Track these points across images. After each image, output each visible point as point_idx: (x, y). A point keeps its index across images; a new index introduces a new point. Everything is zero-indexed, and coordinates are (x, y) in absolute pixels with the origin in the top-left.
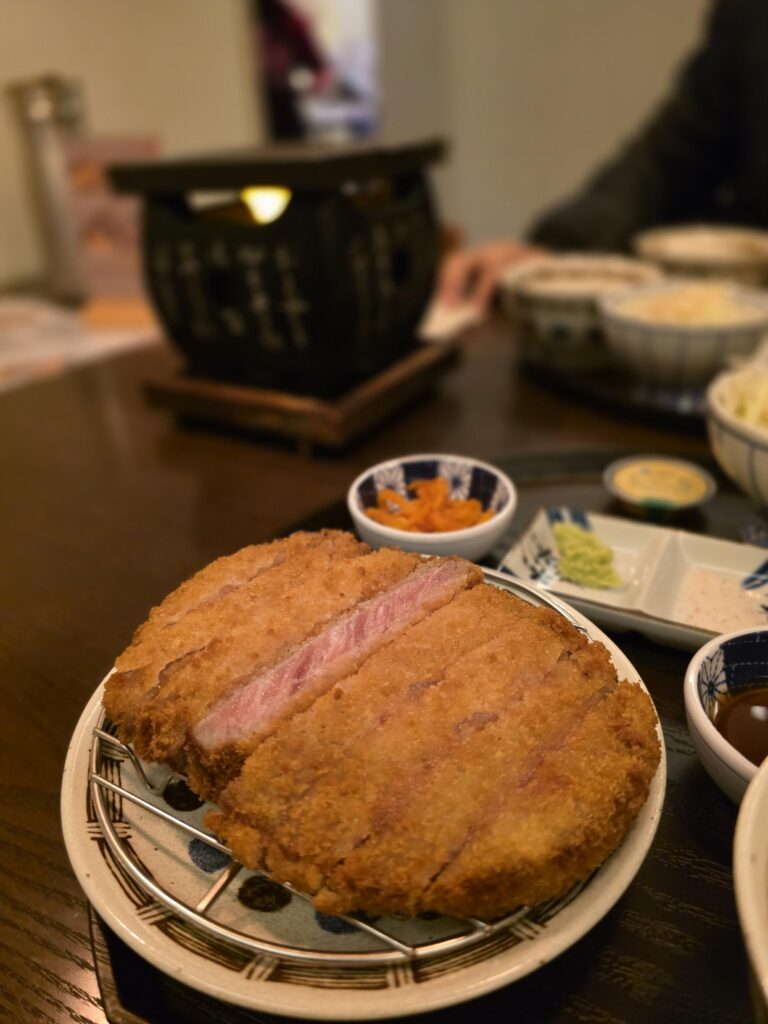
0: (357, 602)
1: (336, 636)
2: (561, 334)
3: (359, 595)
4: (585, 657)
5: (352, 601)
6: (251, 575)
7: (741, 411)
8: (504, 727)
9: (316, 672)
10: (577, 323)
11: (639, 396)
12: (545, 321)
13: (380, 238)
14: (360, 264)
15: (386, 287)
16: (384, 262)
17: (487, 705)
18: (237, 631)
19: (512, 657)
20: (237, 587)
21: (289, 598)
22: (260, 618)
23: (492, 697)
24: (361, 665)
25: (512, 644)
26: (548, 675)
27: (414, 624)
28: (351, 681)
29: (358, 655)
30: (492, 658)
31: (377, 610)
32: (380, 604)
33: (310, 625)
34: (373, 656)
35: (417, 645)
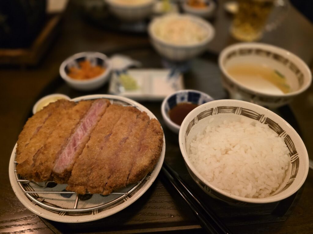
0: (80, 120)
1: (79, 131)
3: (79, 118)
4: (142, 116)
5: (78, 120)
6: (43, 122)
8: (131, 139)
9: (79, 143)
17: (125, 136)
18: (50, 140)
19: (126, 122)
20: (41, 127)
21: (60, 126)
22: (55, 134)
23: (125, 133)
24: (90, 137)
25: (125, 119)
26: (135, 123)
27: (99, 121)
28: (89, 142)
29: (88, 135)
30: (122, 124)
31: (87, 121)
32: (87, 119)
33: (70, 131)
34: (92, 134)
35: (102, 127)
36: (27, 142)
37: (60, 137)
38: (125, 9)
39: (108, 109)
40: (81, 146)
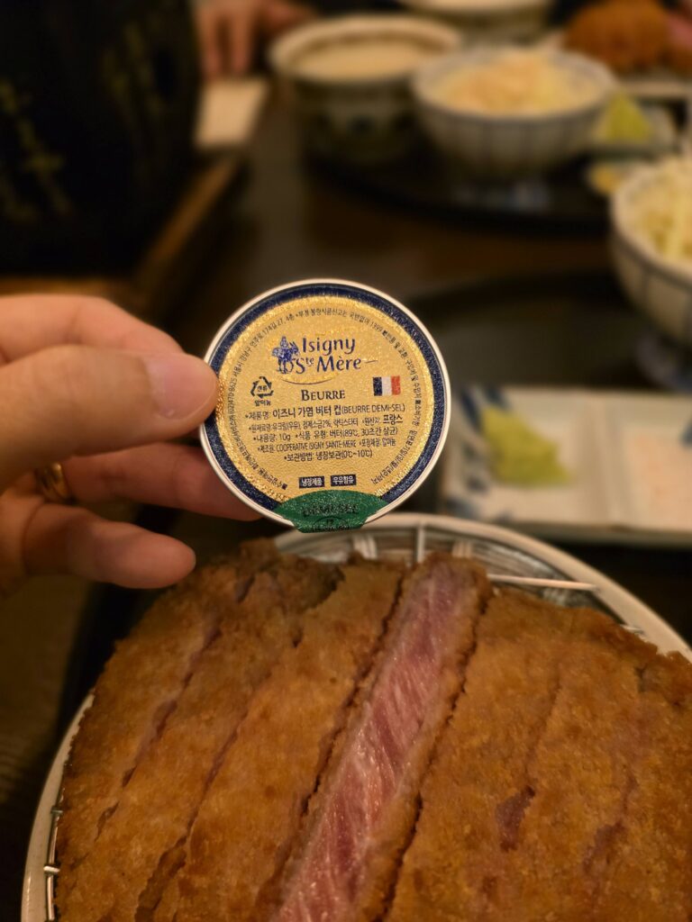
0: (356, 682)
1: (360, 759)
2: (362, 126)
3: (353, 669)
4: (664, 676)
5: (349, 684)
6: (182, 674)
7: (660, 240)
8: (640, 843)
9: (366, 841)
10: (381, 112)
11: (465, 196)
12: (342, 114)
13: (134, 40)
14: (119, 84)
15: (155, 106)
16: (146, 74)
17: (604, 816)
18: (218, 804)
19: (594, 717)
20: (173, 706)
21: (265, 715)
22: (239, 767)
23: (604, 799)
24: (419, 803)
25: (583, 696)
26: (642, 724)
27: (453, 701)
28: (421, 842)
29: (408, 790)
30: (574, 732)
31: (392, 696)
32: (392, 680)
33: (314, 754)
34: (428, 781)
35: (475, 742)
36: (111, 802)
37: (270, 792)
38: (487, 126)
39: (486, 623)
40: (382, 863)
